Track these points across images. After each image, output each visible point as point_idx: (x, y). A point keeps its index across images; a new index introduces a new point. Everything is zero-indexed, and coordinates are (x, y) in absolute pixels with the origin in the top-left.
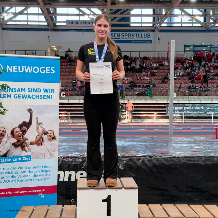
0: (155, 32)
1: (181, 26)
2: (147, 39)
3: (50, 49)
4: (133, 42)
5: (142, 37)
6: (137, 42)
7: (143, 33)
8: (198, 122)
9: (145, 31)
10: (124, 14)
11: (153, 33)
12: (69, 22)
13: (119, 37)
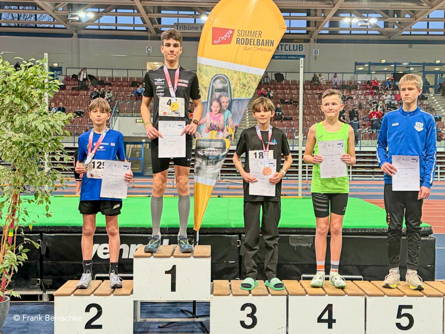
0: (310, 43)
1: (350, 34)
2: (298, 53)
3: (151, 67)
4: (276, 57)
5: (290, 50)
6: (283, 57)
7: (292, 44)
8: (373, 180)
9: (296, 41)
11: (307, 44)
12: (179, 27)
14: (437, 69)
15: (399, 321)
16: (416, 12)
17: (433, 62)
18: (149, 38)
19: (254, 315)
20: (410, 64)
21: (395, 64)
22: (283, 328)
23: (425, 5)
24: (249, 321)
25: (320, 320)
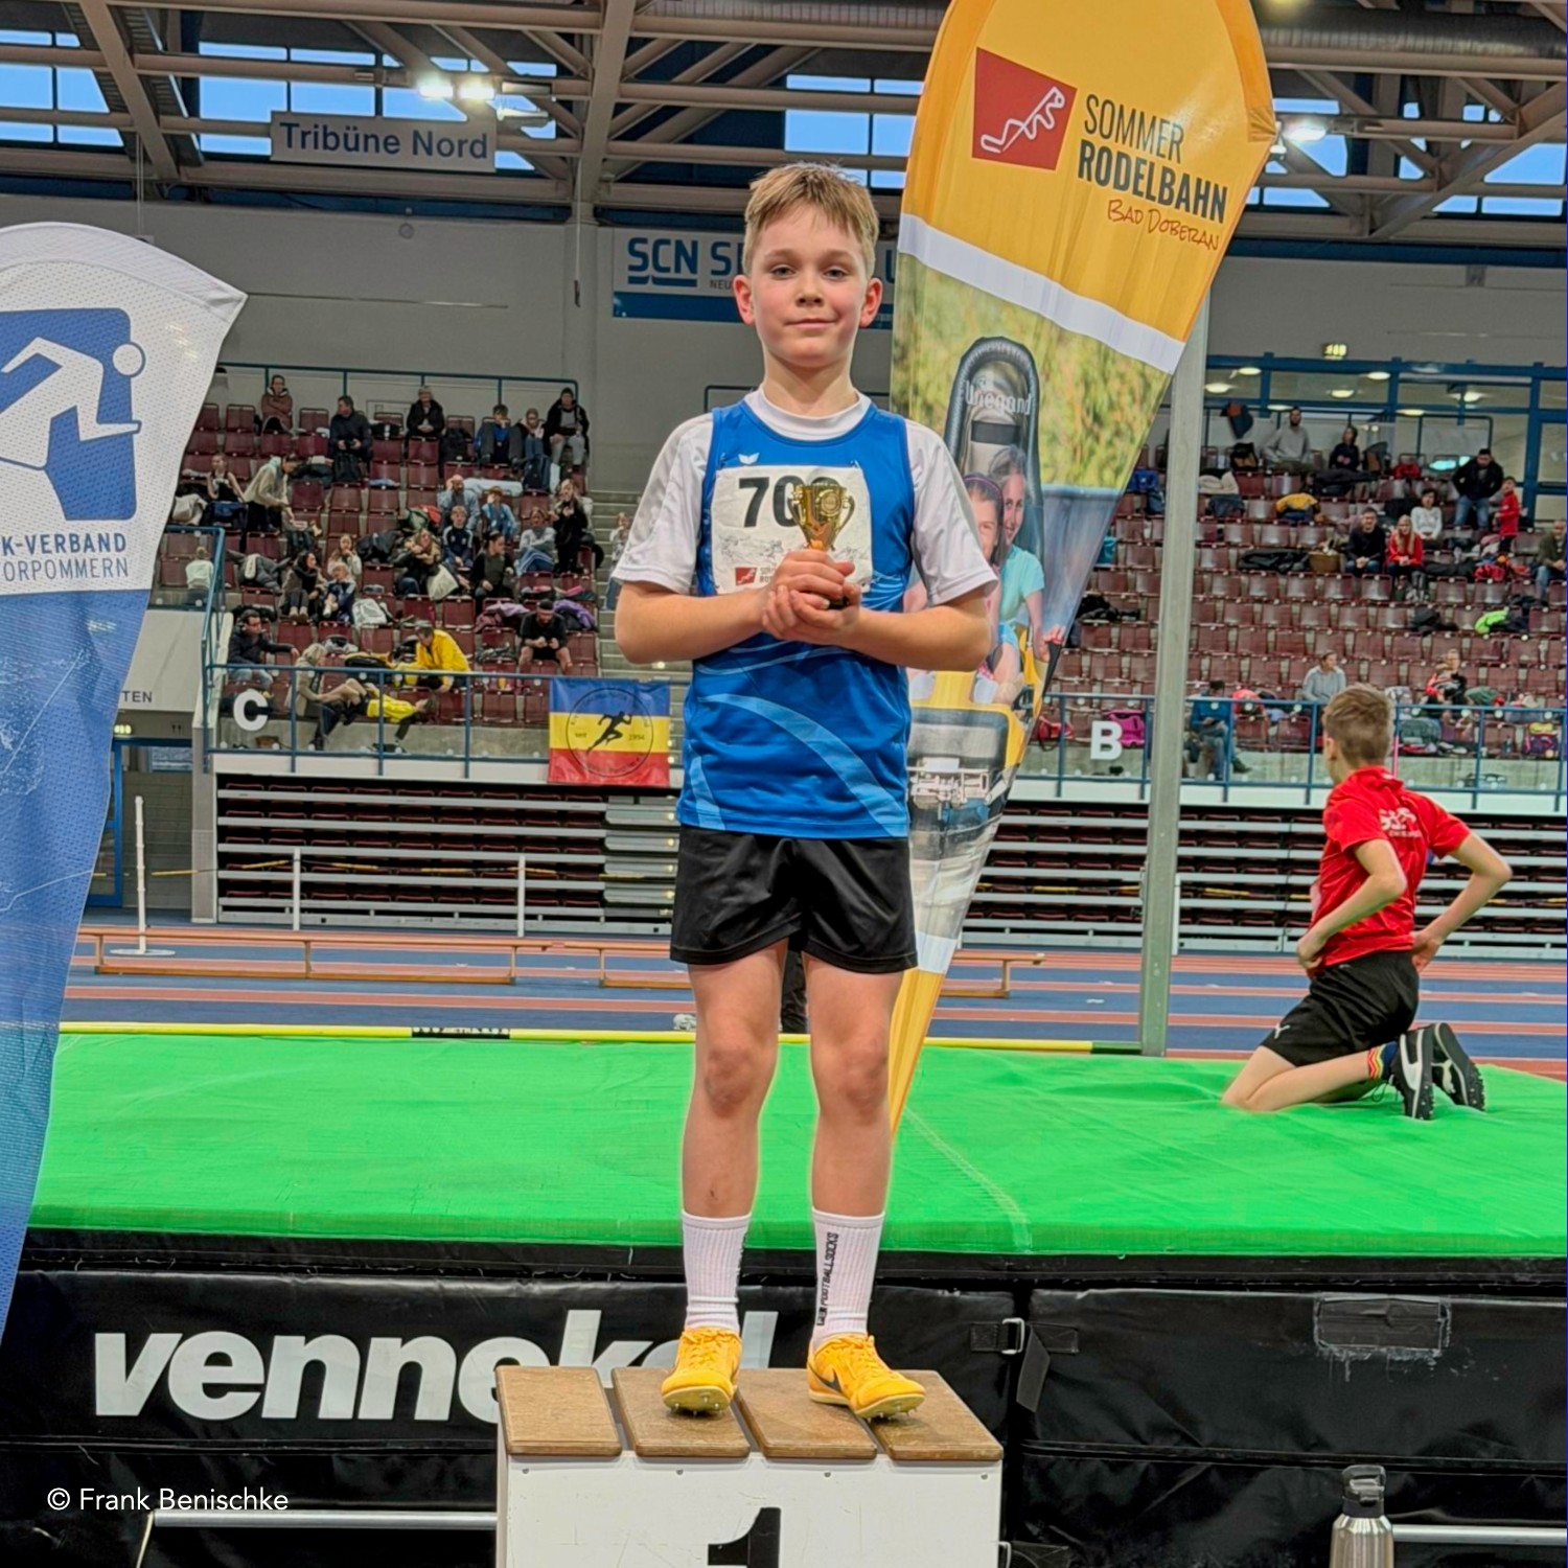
12: (296, 132)
13: (693, 270)
16: (1525, 91)
18: (140, 189)
21: (1393, 366)
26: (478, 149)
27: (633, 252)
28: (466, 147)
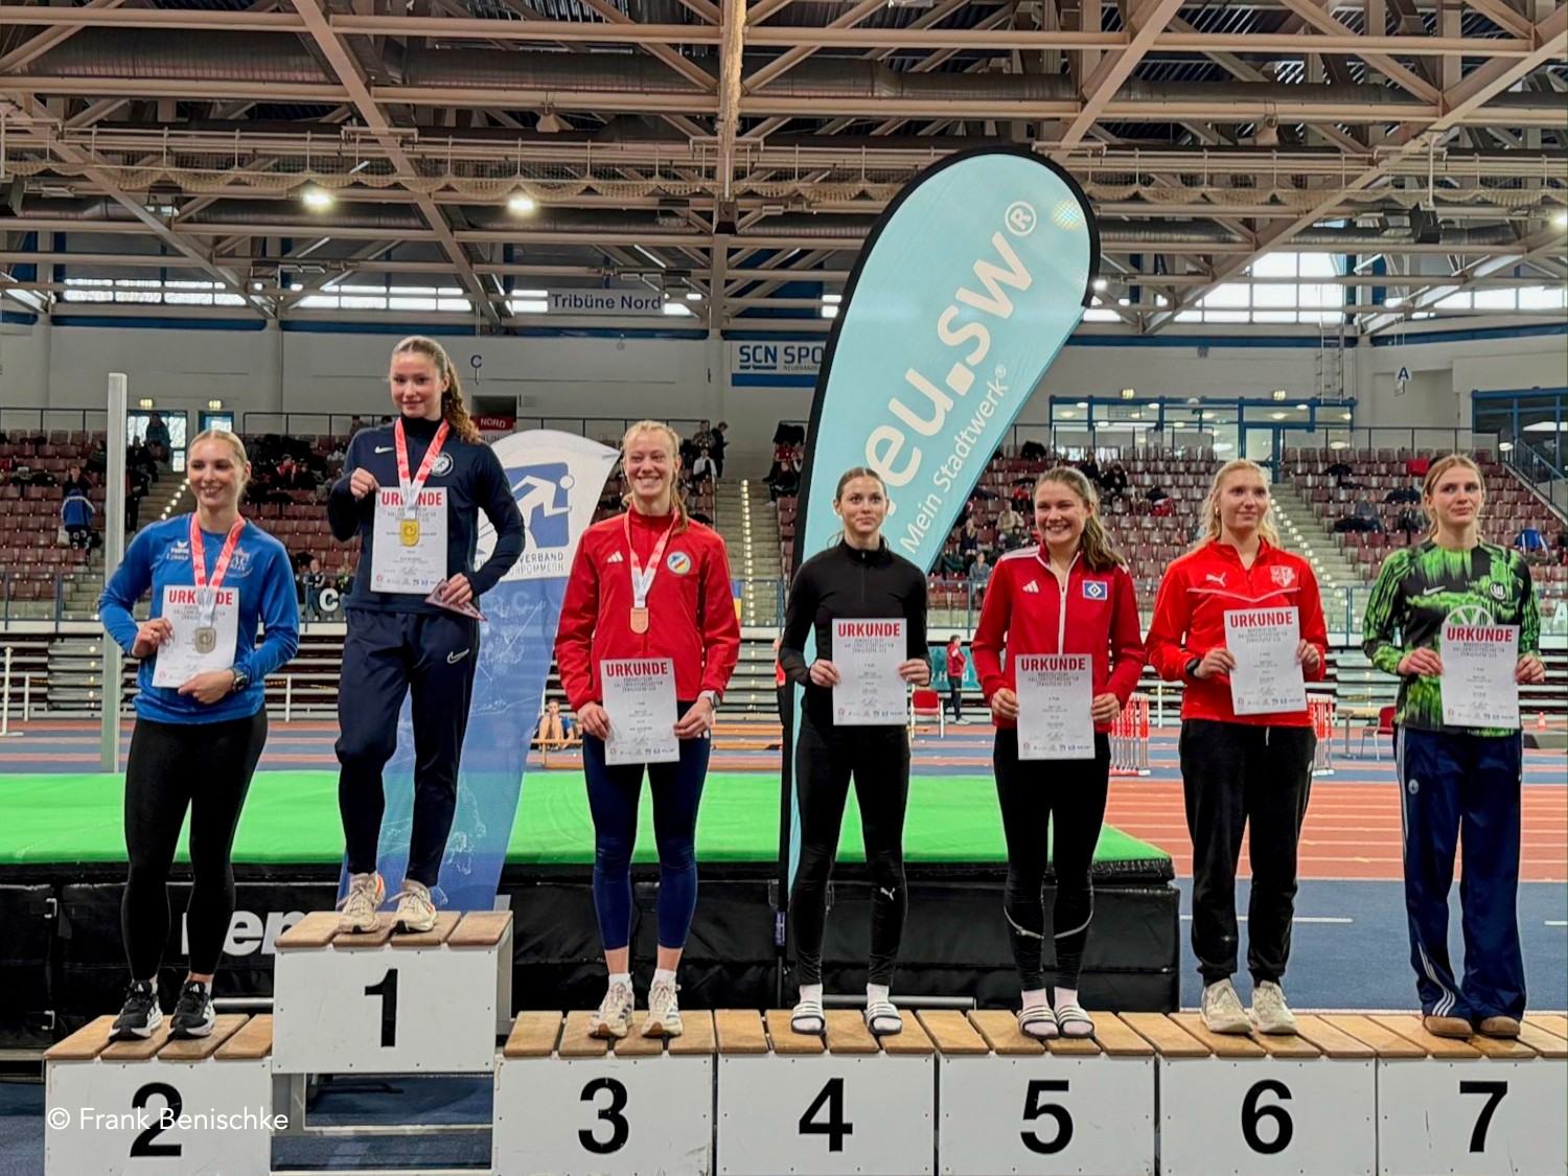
10: (793, 266)
12: (560, 300)
13: (775, 360)
14: (1279, 416)
15: (1030, 1126)
16: (1214, 262)
17: (1265, 396)
18: (478, 330)
19: (622, 1112)
20: (1203, 400)
21: (1162, 401)
22: (700, 1150)
23: (1238, 238)
24: (604, 1132)
25: (806, 1126)
26: (656, 304)
27: (742, 353)
28: (649, 304)
